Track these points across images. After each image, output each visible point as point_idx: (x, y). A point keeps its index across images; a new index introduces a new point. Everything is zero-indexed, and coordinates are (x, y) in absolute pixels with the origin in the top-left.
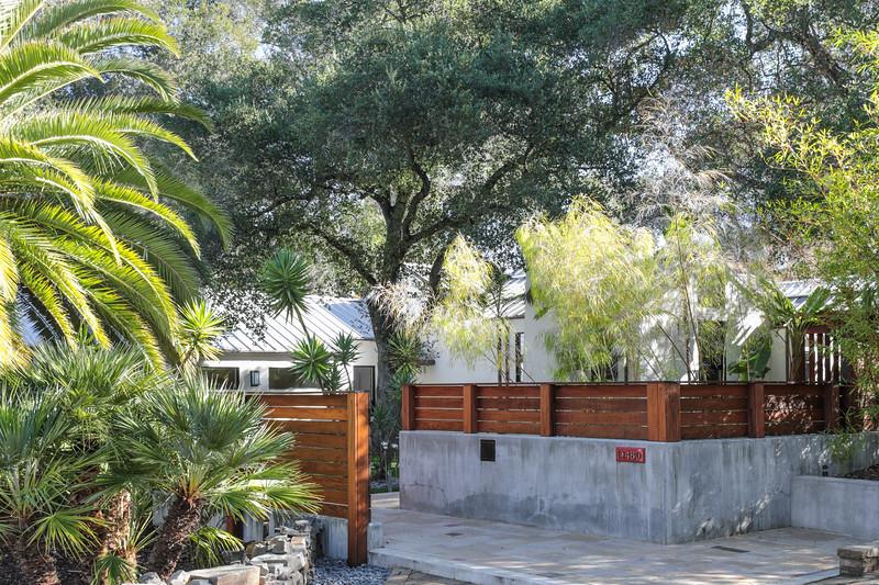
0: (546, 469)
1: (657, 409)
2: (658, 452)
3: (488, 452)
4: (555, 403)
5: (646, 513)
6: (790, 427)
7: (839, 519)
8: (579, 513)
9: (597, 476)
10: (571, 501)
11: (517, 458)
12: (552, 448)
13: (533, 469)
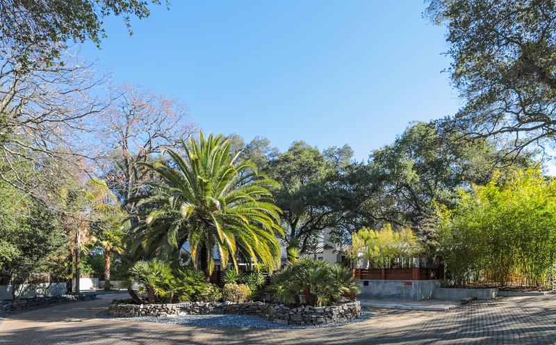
0: (384, 287)
1: (415, 273)
2: (415, 282)
3: (366, 284)
4: (385, 273)
5: (412, 295)
6: (433, 278)
7: (447, 296)
8: (393, 296)
9: (398, 288)
10: (391, 294)
11: (375, 285)
12: (386, 282)
13: (380, 287)
